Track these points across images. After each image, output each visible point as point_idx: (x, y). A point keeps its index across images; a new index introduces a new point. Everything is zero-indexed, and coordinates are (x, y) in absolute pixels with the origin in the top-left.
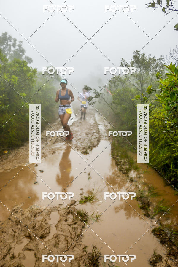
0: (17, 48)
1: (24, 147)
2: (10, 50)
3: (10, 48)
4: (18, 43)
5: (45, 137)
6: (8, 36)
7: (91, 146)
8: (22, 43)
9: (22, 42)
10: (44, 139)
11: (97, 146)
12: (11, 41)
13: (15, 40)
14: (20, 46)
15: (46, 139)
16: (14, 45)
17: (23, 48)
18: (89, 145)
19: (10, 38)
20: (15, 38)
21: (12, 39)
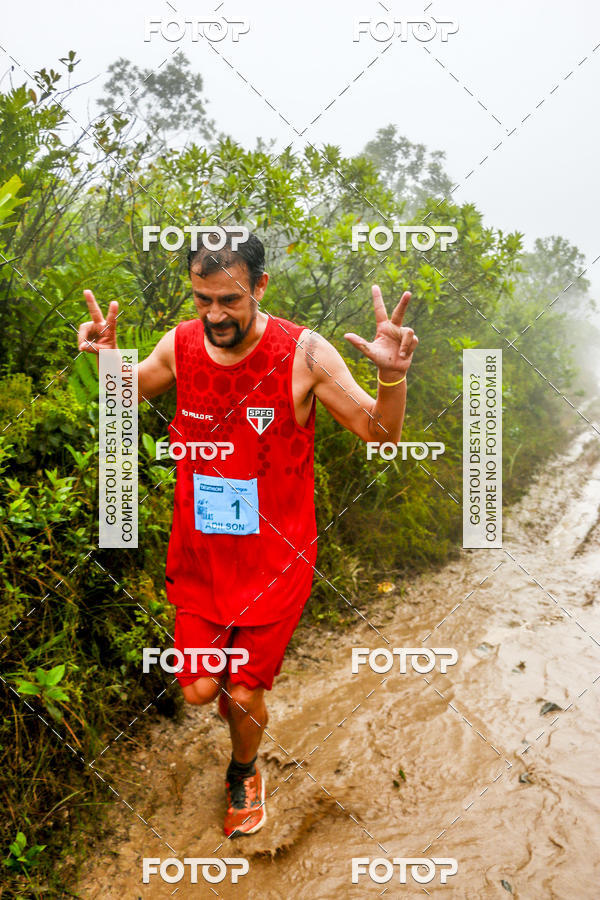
0: (425, 175)
1: (457, 567)
2: (401, 186)
3: (402, 180)
4: (428, 159)
5: (539, 521)
6: (396, 139)
8: (441, 160)
9: (441, 154)
10: (537, 528)
12: (406, 154)
13: (422, 149)
14: (435, 169)
15: (543, 529)
16: (413, 169)
17: (445, 176)
19: (404, 148)
20: (420, 143)
21: (411, 149)
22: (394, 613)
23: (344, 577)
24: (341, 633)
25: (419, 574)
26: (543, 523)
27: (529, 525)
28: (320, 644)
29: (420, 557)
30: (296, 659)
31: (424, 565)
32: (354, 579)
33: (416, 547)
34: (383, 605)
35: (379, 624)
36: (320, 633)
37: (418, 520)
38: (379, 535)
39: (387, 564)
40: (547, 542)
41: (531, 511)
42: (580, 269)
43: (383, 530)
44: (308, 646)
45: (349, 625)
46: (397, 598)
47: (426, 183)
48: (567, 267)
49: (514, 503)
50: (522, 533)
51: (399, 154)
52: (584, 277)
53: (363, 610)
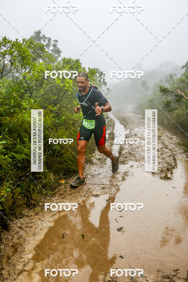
0: (51, 48)
4: (52, 43)
6: (41, 35)
7: (169, 168)
8: (57, 43)
9: (56, 41)
11: (177, 168)
12: (44, 41)
13: (50, 39)
14: (55, 46)
16: (48, 45)
17: (58, 48)
18: (165, 166)
19: (44, 39)
20: (49, 37)
21: (46, 39)
22: (67, 189)
23: (50, 180)
24: (52, 197)
25: (71, 176)
26: (103, 158)
27: (100, 159)
28: (46, 201)
29: (71, 171)
30: (40, 207)
31: (72, 174)
32: (53, 180)
33: (69, 168)
34: (63, 187)
35: (63, 193)
36: (45, 198)
37: (69, 160)
38: (58, 166)
39: (61, 174)
40: (106, 164)
41: (98, 155)
42: (104, 79)
43: (59, 164)
44: (43, 202)
45: (53, 194)
46: (66, 184)
47: (52, 51)
48: (99, 78)
49: (93, 153)
50: (98, 162)
51: (42, 40)
52: (105, 81)
53: (57, 189)
